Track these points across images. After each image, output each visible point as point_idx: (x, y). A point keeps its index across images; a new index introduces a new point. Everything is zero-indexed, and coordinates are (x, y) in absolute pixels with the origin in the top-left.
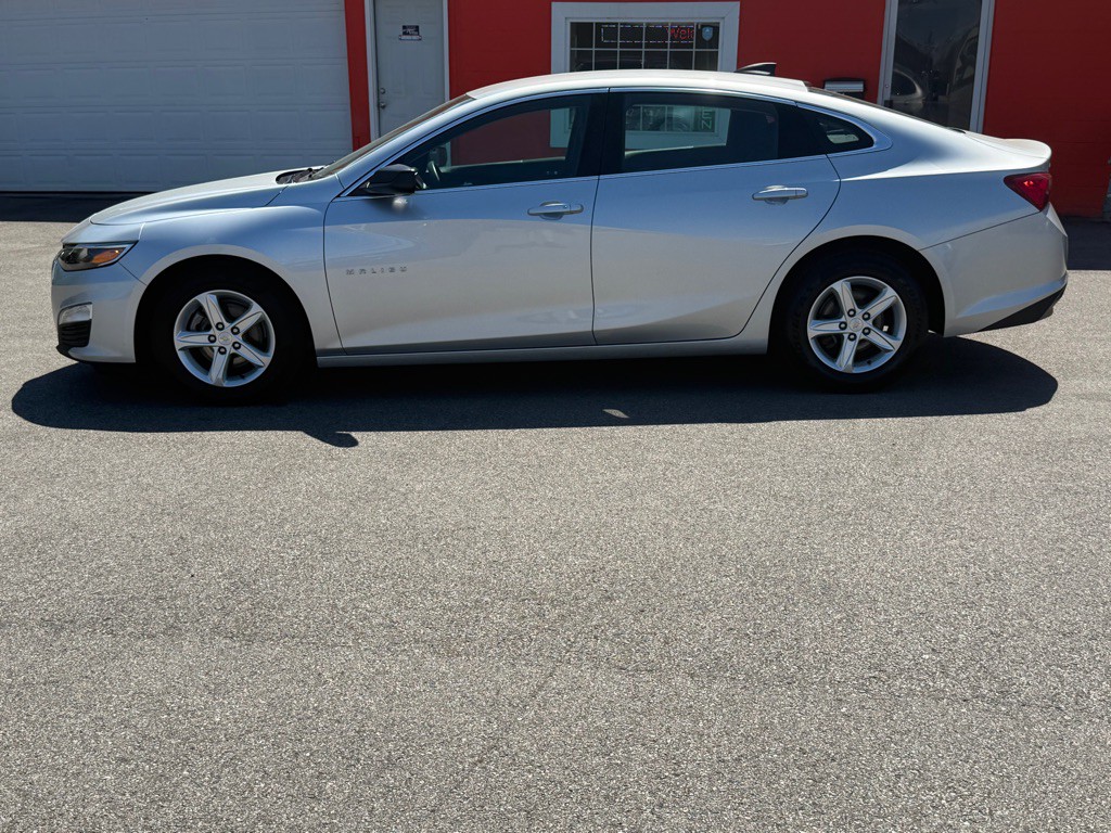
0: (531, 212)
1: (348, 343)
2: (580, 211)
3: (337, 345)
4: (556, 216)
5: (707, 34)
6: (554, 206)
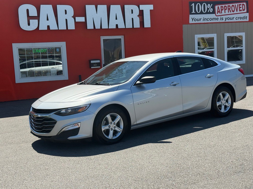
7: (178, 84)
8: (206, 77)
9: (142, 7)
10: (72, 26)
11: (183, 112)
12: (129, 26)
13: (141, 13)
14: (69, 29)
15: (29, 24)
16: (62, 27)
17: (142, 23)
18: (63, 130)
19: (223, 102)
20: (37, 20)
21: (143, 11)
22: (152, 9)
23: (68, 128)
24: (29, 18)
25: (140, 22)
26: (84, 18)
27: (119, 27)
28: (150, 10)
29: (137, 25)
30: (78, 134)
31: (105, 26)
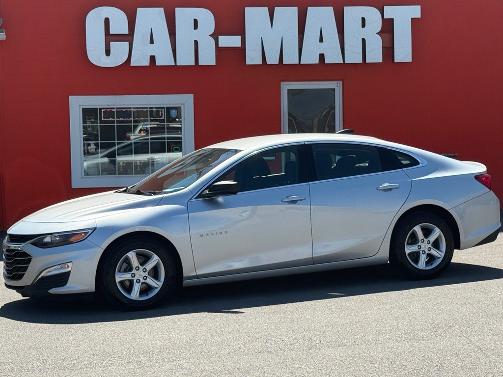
0: (283, 201)
1: (200, 272)
2: (304, 199)
3: (194, 274)
4: (294, 202)
5: (173, 113)
6: (293, 198)
7: (301, 200)
8: (378, 189)
9: (390, 11)
10: (208, 58)
11: (314, 261)
12: (354, 57)
13: (388, 27)
14: (200, 63)
15: (108, 53)
16: (186, 59)
17: (389, 50)
18: (43, 274)
19: (423, 246)
20: (127, 44)
21: (392, 20)
22: (419, 16)
23: (50, 272)
24: (110, 37)
25: (384, 48)
26: (239, 37)
27: (327, 61)
28: (412, 19)
29: (375, 55)
30: (66, 284)
31: (291, 58)
